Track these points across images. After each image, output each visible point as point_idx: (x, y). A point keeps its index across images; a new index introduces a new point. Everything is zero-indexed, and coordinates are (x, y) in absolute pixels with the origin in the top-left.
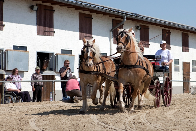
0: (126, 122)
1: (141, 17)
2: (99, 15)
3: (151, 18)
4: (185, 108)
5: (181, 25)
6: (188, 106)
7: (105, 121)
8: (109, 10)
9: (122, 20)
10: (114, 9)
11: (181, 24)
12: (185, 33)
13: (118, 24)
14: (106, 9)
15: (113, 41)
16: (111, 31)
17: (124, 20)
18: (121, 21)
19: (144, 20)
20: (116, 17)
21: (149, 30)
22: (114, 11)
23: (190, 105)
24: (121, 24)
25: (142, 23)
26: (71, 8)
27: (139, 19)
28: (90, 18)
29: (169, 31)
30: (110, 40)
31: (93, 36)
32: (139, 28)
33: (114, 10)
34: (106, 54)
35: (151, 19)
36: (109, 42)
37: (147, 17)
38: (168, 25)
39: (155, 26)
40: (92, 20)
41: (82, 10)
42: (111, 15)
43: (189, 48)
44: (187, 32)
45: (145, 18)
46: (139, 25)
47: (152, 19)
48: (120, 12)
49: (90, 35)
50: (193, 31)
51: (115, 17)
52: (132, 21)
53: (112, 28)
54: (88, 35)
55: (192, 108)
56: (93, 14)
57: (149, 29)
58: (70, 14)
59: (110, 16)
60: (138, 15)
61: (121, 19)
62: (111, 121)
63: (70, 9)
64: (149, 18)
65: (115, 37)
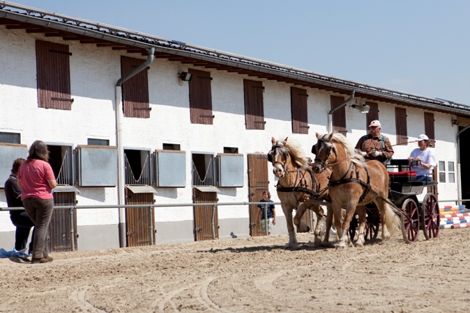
0: (159, 305)
1: (192, 49)
2: (88, 46)
3: (216, 53)
4: (302, 267)
5: (289, 70)
6: (309, 262)
7: (109, 305)
8: (112, 34)
9: (145, 57)
10: (124, 32)
11: (289, 67)
12: (298, 89)
13: (135, 67)
14: (105, 32)
15: (123, 109)
16: (118, 85)
17: (149, 57)
18: (143, 61)
19: (199, 58)
20: (129, 52)
21: (212, 81)
22: (124, 36)
23: (313, 261)
24: (143, 68)
25: (195, 65)
26: (15, 30)
27: (187, 56)
28: (65, 53)
29: (261, 82)
30: (116, 108)
31: (72, 97)
32: (188, 76)
33: (124, 34)
34: (106, 142)
35: (216, 55)
36: (114, 112)
37: (206, 51)
38: (257, 70)
39: (225, 71)
40: (71, 57)
41: (44, 34)
42: (116, 46)
43: (309, 125)
44: (304, 86)
45: (201, 52)
46: (186, 71)
47: (219, 55)
48: (138, 37)
49: (64, 96)
50: (316, 82)
51: (126, 51)
52: (170, 60)
53: (120, 77)
54: (60, 95)
55: (317, 267)
56: (72, 45)
57: (212, 79)
58: (14, 44)
59: (114, 49)
60: (184, 45)
61: (143, 55)
62: (122, 305)
63: (13, 32)
64: (210, 53)
65: (127, 100)
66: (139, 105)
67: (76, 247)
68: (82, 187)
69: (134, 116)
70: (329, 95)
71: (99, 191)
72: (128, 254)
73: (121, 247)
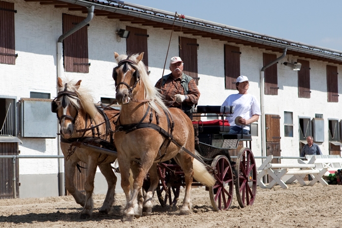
1: (130, 7)
2: (31, 4)
3: (152, 11)
4: (231, 219)
5: (223, 28)
6: (239, 214)
9: (86, 15)
11: (223, 25)
13: (76, 24)
15: (64, 64)
17: (89, 15)
18: (83, 19)
19: (137, 15)
20: (70, 9)
21: (148, 38)
23: (243, 213)
24: (83, 26)
25: (132, 23)
27: (125, 13)
28: (10, 10)
29: (195, 40)
30: (57, 63)
31: (16, 52)
32: (126, 33)
34: (47, 96)
35: (152, 13)
36: (55, 67)
37: (143, 9)
38: (191, 27)
39: (161, 29)
40: (16, 15)
42: (58, 4)
44: (237, 43)
45: (139, 10)
46: (124, 28)
47: (155, 13)
49: (9, 51)
50: (249, 40)
51: (67, 9)
52: (109, 18)
53: (61, 33)
54: (5, 50)
55: (247, 219)
56: (16, 2)
57: (148, 36)
59: (56, 6)
60: (122, 3)
61: (83, 12)
64: (147, 12)
65: (68, 55)
66: (79, 60)
67: (18, 195)
68: (24, 138)
69: (74, 71)
70: (262, 53)
71: (40, 142)
72: (66, 202)
73: (59, 195)
